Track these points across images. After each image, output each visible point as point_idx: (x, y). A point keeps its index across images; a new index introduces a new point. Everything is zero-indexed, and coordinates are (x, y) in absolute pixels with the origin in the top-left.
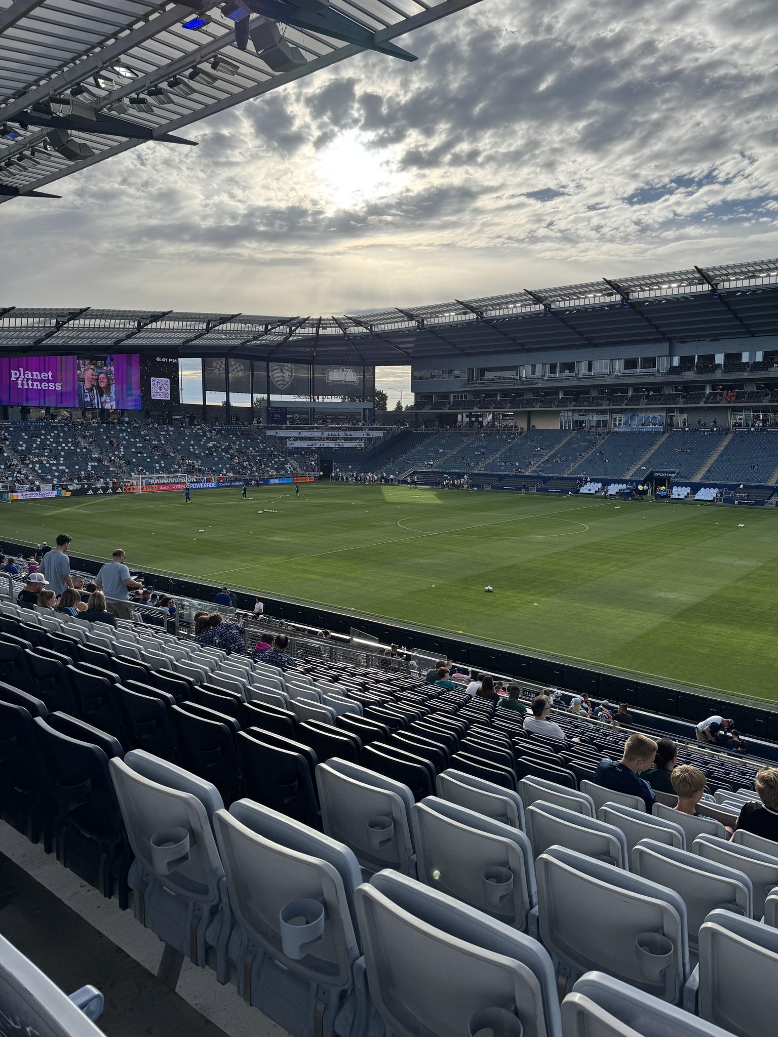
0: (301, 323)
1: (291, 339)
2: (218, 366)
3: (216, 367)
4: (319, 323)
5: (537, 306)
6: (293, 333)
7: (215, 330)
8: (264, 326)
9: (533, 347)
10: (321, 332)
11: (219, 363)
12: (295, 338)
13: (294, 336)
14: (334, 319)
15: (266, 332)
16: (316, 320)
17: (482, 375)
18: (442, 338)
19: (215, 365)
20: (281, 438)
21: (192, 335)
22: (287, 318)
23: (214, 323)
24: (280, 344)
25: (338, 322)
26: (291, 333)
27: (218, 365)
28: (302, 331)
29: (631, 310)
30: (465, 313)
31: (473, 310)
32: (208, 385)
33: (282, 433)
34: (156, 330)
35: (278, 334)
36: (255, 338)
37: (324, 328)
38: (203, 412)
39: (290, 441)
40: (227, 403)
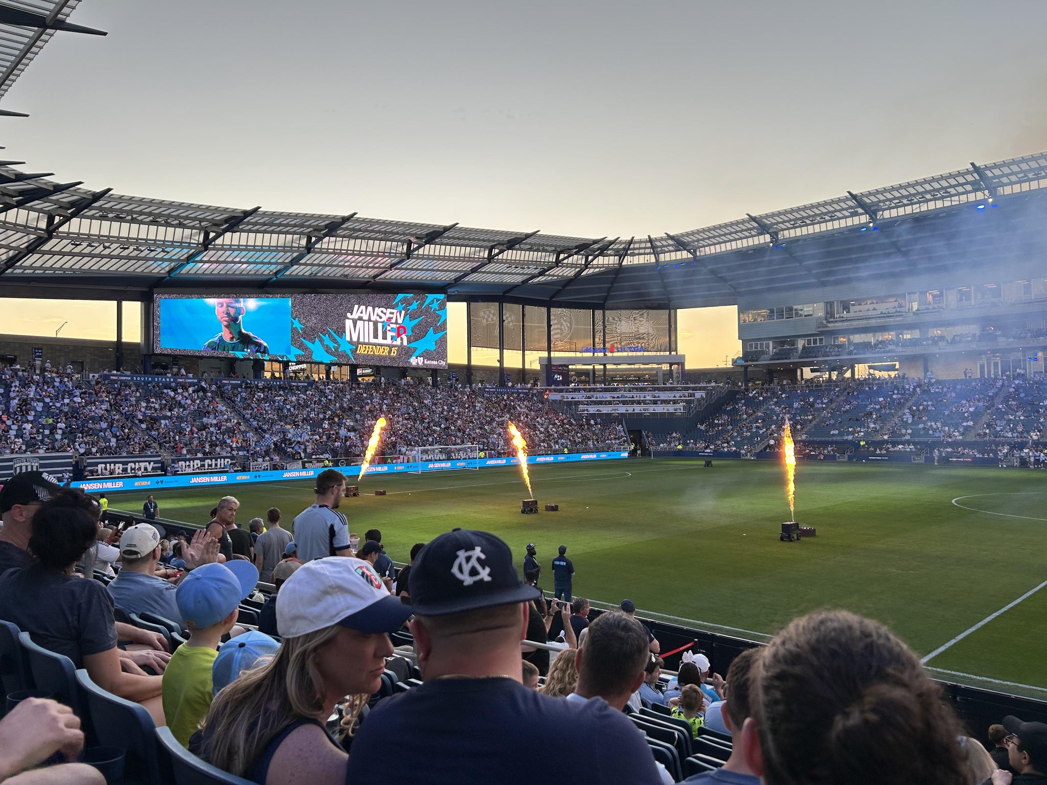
0: (603, 247)
1: (584, 273)
2: (486, 316)
3: (483, 318)
6: (589, 264)
7: (498, 259)
8: (555, 256)
10: (627, 261)
11: (488, 313)
12: (591, 271)
13: (590, 268)
15: (558, 263)
16: (625, 242)
18: (797, 260)
19: (482, 314)
20: (569, 404)
21: (468, 266)
22: (590, 240)
23: (501, 247)
24: (569, 282)
25: (653, 245)
26: (587, 265)
27: (488, 312)
28: (602, 261)
32: (474, 338)
33: (569, 397)
34: (429, 258)
35: (572, 266)
36: (542, 273)
37: (631, 255)
38: (468, 372)
39: (581, 407)
40: (501, 361)
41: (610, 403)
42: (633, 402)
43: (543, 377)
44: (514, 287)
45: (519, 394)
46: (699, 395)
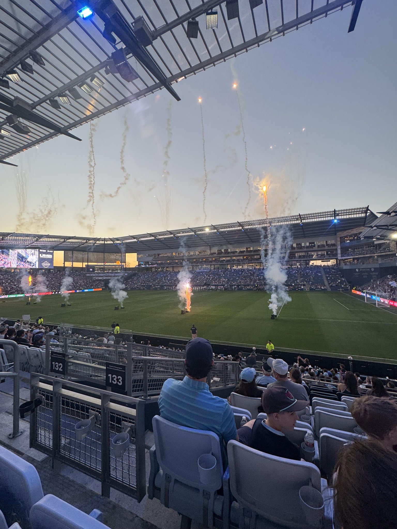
0: (99, 240)
1: (95, 244)
4: (105, 240)
5: (171, 235)
7: (67, 241)
8: (86, 240)
9: (173, 247)
10: (106, 242)
12: (97, 244)
14: (109, 238)
15: (87, 242)
17: (159, 256)
18: (145, 245)
21: (59, 243)
23: (66, 239)
24: (92, 246)
25: (111, 240)
26: (95, 243)
27: (70, 253)
28: (99, 242)
29: (219, 234)
30: (151, 237)
31: (153, 236)
32: (66, 260)
33: (92, 275)
35: (91, 243)
36: (82, 245)
37: (106, 241)
38: (64, 269)
39: (94, 278)
40: (72, 266)
41: (102, 276)
42: (108, 276)
43: (86, 269)
44: (76, 247)
45: (77, 274)
46: (126, 274)
